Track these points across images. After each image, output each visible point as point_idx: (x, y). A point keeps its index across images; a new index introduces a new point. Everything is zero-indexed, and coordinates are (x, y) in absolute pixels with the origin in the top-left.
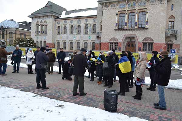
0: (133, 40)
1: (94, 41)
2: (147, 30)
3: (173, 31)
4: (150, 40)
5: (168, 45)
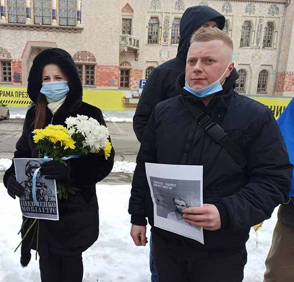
2: (80, 32)
3: (133, 41)
4: (88, 57)
5: (122, 71)
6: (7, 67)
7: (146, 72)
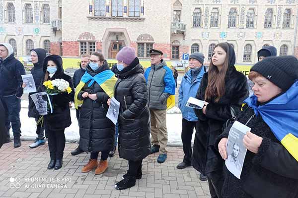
0: (121, 38)
1: (47, 38)
2: (143, 21)
3: (181, 26)
4: (148, 38)
5: (174, 47)
6: (92, 45)
7: (192, 47)
